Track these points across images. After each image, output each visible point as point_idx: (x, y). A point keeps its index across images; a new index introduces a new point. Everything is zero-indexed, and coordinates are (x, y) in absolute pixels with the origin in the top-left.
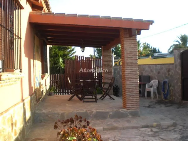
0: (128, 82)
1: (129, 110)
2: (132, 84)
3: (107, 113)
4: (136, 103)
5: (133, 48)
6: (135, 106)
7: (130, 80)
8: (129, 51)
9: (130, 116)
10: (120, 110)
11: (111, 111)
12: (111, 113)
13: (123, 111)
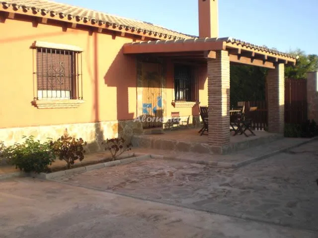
0: (211, 113)
1: (211, 145)
2: (215, 116)
3: (188, 145)
4: (219, 138)
5: (216, 72)
6: (218, 142)
7: (213, 110)
8: (212, 76)
9: (212, 153)
10: (202, 144)
11: (193, 144)
12: (193, 146)
13: (205, 145)
